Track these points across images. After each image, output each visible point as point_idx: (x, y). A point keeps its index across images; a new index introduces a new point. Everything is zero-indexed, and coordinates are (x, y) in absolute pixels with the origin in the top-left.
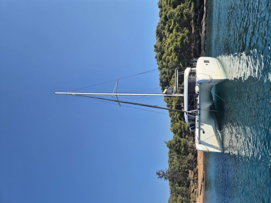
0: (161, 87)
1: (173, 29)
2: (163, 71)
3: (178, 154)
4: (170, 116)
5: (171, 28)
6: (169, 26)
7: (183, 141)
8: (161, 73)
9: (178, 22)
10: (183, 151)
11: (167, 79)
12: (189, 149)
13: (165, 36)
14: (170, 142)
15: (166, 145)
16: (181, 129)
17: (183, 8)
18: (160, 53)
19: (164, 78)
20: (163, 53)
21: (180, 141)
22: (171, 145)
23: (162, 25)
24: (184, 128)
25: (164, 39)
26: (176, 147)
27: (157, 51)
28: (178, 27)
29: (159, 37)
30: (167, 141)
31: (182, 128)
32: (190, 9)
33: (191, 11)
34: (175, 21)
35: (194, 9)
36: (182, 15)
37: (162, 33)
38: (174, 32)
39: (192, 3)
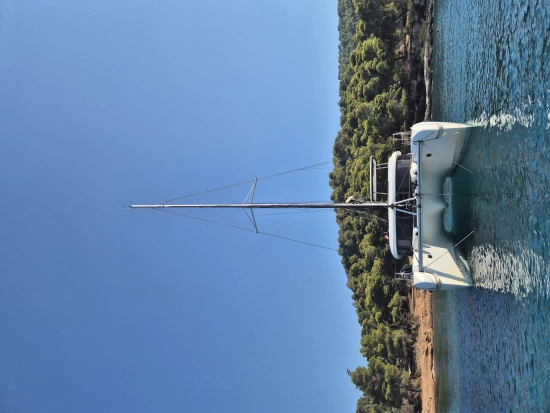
0: (341, 258)
1: (366, 140)
2: (346, 222)
3: (376, 401)
4: (360, 322)
5: (362, 138)
6: (359, 137)
7: (390, 371)
8: (342, 227)
9: (376, 125)
10: (390, 395)
11: (355, 241)
12: (402, 391)
13: (351, 156)
14: (359, 370)
15: (350, 378)
16: (384, 343)
17: (386, 99)
18: (340, 188)
19: (349, 238)
20: (346, 188)
21: (381, 371)
22: (361, 377)
23: (346, 135)
24: (391, 342)
25: (348, 162)
26: (374, 384)
27: (335, 185)
28: (376, 134)
29: (339, 157)
30: (353, 370)
31: (387, 340)
32: (399, 101)
33: (401, 104)
34: (370, 123)
35: (406, 100)
36: (384, 110)
37: (346, 150)
38: (368, 144)
39: (404, 92)
